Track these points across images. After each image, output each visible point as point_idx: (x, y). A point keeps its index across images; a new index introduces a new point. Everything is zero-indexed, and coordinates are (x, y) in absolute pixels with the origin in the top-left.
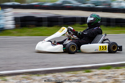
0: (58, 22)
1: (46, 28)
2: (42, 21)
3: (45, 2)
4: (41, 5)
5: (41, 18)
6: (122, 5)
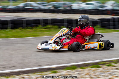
1: (11, 31)
4: (6, 9)
6: (82, 6)
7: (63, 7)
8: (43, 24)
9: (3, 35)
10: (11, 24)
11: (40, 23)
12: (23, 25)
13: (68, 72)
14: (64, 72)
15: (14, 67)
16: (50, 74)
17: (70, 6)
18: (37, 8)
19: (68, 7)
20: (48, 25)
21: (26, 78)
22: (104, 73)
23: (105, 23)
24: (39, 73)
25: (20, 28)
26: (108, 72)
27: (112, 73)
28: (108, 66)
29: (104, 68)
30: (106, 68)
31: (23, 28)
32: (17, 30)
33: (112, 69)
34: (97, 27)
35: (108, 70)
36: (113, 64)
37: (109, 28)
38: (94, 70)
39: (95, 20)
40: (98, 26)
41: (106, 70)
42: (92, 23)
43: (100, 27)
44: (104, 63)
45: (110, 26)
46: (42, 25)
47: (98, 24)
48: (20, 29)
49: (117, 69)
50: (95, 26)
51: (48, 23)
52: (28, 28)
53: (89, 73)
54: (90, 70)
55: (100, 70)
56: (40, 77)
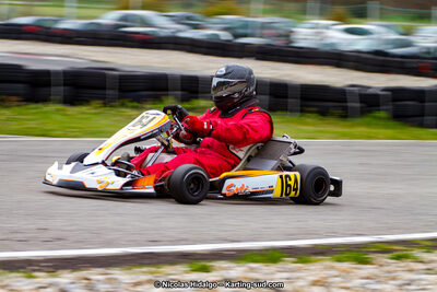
0: (104, 88)
1: (58, 110)
2: (48, 84)
3: (61, 18)
4: (49, 28)
5: (47, 73)
6: (331, 37)
7: (261, 37)
8: (179, 93)
9: (32, 124)
10: (65, 85)
11: (167, 90)
12: (108, 92)
13: (252, 270)
14: (236, 271)
15: (59, 241)
16: (186, 272)
17: (287, 35)
18: (164, 33)
19: (280, 36)
20: (197, 98)
21: (99, 281)
22: (379, 282)
23: (406, 105)
24: (145, 269)
25: (96, 103)
26: (394, 279)
27: (409, 284)
28: (399, 258)
29: (381, 266)
30: (388, 264)
31: (105, 105)
32: (84, 109)
33: (411, 271)
34: (375, 117)
35: (396, 271)
36: (417, 253)
37: (422, 125)
38: (344, 271)
39: (370, 91)
40: (382, 114)
41: (389, 272)
42: (361, 102)
43: (388, 119)
44: (385, 249)
45: (425, 118)
46: (176, 97)
47: (379, 106)
48: (96, 108)
49: (429, 271)
50: (370, 112)
51: (197, 92)
52: (123, 105)
53: (326, 278)
54: (332, 268)
55: (367, 270)
56: (149, 282)
